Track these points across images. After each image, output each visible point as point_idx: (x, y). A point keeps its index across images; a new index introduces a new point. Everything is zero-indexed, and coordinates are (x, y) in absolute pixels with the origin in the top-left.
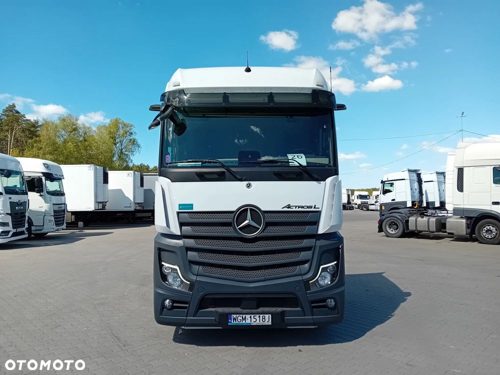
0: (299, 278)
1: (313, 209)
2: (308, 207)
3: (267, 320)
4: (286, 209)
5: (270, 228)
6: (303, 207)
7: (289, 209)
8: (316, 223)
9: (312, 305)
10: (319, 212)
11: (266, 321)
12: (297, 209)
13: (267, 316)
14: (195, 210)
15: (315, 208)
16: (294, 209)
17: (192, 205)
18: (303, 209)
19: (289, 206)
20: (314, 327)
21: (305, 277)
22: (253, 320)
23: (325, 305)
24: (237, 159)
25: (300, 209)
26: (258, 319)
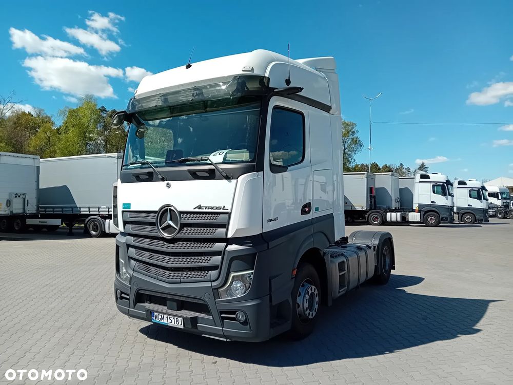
0: (209, 284)
1: (222, 211)
2: (217, 208)
3: (180, 323)
4: (197, 210)
5: (186, 229)
6: (212, 208)
7: (200, 210)
8: (225, 226)
9: (222, 315)
10: (229, 214)
11: (179, 325)
12: (207, 210)
13: (179, 319)
14: (132, 209)
15: (223, 209)
16: (204, 210)
17: (130, 204)
18: (212, 211)
19: (200, 207)
20: (225, 340)
21: (214, 284)
22: (170, 321)
23: (234, 318)
24: (165, 159)
25: (210, 210)
26: (173, 320)
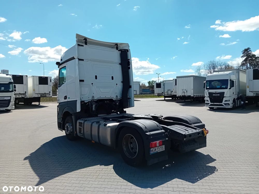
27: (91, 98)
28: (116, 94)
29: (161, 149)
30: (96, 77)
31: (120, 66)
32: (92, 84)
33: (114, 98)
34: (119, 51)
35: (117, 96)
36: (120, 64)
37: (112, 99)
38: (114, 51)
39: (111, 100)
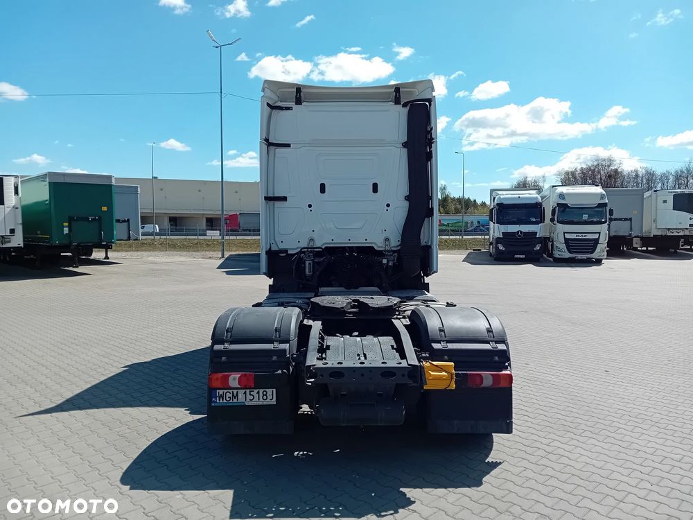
27: (304, 244)
28: (385, 235)
29: (261, 399)
30: (323, 188)
31: (405, 150)
32: (310, 206)
33: (379, 244)
34: (405, 105)
35: (387, 239)
36: (405, 145)
37: (373, 247)
38: (387, 111)
39: (368, 251)
